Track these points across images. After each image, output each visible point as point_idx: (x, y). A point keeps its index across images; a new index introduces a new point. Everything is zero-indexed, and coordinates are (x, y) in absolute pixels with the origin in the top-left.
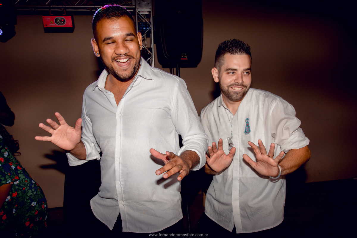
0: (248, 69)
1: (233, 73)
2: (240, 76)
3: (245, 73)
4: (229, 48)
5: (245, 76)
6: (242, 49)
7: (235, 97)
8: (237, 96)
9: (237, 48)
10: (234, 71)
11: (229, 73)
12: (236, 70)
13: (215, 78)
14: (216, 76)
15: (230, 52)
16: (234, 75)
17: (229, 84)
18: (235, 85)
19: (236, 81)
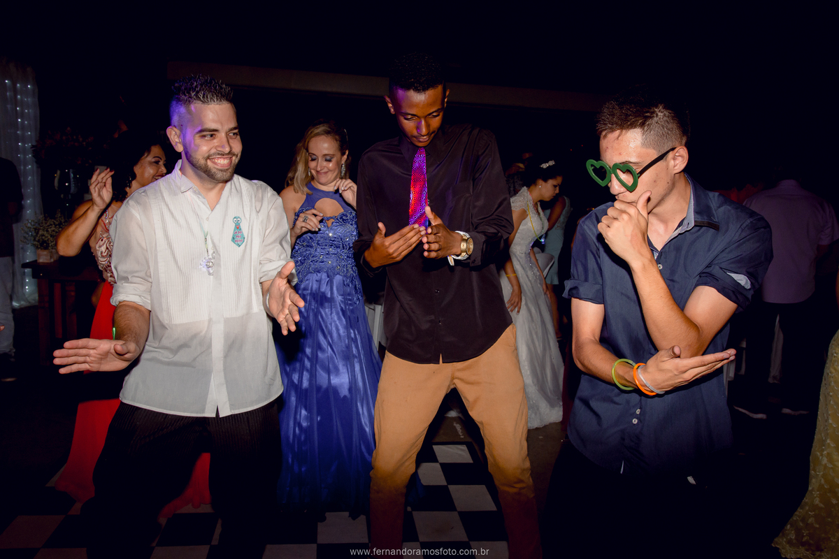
0: (235, 128)
1: (212, 136)
2: (225, 140)
3: (231, 135)
4: (198, 92)
5: (231, 138)
6: (221, 94)
7: (219, 175)
8: (224, 173)
9: (211, 91)
10: (213, 133)
11: (204, 136)
12: (216, 130)
13: (176, 145)
14: (177, 140)
15: (198, 98)
16: (214, 138)
17: (206, 155)
18: (219, 154)
19: (219, 149)
